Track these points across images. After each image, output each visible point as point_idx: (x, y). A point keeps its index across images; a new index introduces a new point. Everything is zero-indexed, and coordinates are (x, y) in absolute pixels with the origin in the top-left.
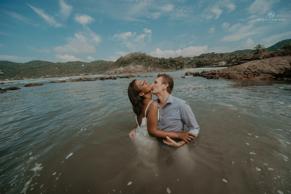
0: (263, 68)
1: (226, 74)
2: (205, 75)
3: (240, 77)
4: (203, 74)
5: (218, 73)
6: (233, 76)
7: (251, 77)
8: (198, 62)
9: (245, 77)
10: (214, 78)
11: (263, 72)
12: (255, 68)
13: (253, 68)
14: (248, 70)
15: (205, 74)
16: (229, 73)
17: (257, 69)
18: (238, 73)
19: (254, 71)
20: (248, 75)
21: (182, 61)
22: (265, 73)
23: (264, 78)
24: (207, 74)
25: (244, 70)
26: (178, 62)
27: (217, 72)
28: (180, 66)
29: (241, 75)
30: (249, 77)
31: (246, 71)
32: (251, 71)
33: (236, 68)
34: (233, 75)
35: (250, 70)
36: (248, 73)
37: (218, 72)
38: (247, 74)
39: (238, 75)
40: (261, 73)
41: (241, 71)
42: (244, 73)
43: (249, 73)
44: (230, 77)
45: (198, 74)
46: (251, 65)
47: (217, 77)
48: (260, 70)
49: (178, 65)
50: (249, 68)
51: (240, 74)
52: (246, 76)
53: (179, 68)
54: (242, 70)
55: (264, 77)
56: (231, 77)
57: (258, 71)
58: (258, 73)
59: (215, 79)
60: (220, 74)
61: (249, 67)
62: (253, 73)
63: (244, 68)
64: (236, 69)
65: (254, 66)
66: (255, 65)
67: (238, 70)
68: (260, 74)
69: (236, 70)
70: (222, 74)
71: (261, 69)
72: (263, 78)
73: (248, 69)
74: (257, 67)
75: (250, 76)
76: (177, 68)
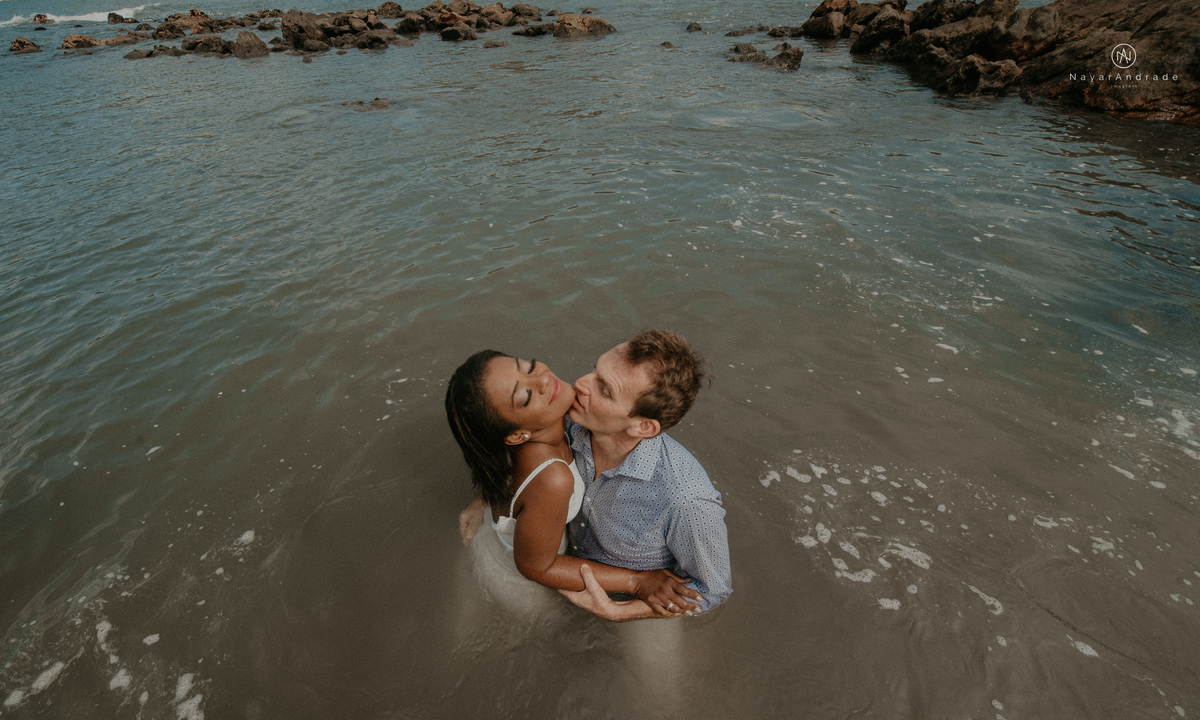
1: (1072, 52)
2: (939, 42)
3: (1150, 96)
4: (926, 32)
5: (1025, 33)
10: (983, 83)
15: (939, 32)
16: (1099, 51)
18: (1154, 57)
24: (953, 41)
27: (1020, 29)
33: (1163, 14)
37: (1033, 24)
44: (1087, 91)
45: (896, 26)
47: (1008, 77)
59: (986, 91)
60: (1038, 47)
64: (1160, 23)
67: (1168, 33)
69: (1150, 32)
70: (1051, 46)
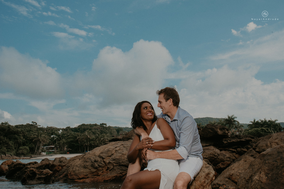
0: (121, 156)
6: (74, 171)
7: (103, 174)
8: (72, 140)
9: (93, 173)
11: (120, 163)
12: (110, 155)
13: (107, 155)
14: (99, 159)
17: (113, 157)
19: (108, 162)
20: (99, 169)
21: (35, 136)
22: (123, 165)
23: (121, 175)
25: (92, 158)
26: (24, 136)
28: (28, 148)
29: (88, 170)
30: (100, 173)
31: (95, 161)
32: (104, 162)
34: (74, 169)
35: (103, 158)
36: (98, 165)
38: (96, 168)
39: (82, 170)
40: (116, 166)
41: (87, 162)
42: (93, 166)
43: (100, 164)
46: (105, 149)
48: (116, 159)
49: (24, 144)
50: (101, 155)
51: (85, 167)
52: (95, 170)
53: (25, 152)
54: (90, 159)
55: (121, 173)
56: (71, 173)
57: (113, 161)
58: (113, 165)
61: (101, 153)
62: (106, 165)
63: (95, 155)
65: (108, 151)
66: (110, 150)
68: (115, 168)
71: (117, 157)
72: (119, 175)
73: (100, 157)
74: (113, 154)
75: (102, 171)
76: (20, 151)
